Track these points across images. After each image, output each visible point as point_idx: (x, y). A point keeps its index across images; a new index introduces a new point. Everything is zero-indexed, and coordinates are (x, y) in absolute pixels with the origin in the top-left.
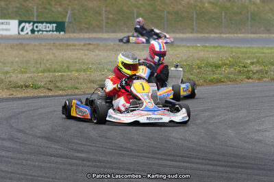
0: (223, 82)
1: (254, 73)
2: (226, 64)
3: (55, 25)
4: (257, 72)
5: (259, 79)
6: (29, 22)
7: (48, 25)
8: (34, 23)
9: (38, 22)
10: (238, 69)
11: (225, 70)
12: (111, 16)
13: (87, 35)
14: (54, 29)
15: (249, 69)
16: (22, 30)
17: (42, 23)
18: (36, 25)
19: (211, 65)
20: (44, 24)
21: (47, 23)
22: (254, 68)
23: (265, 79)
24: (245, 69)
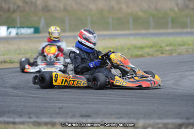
0: (144, 56)
1: (166, 51)
2: (147, 47)
4: (169, 50)
5: (170, 54)
6: (14, 27)
8: (18, 28)
9: (21, 27)
10: (156, 48)
11: (147, 50)
12: (72, 23)
14: (33, 32)
15: (163, 49)
16: (10, 33)
17: (23, 27)
18: (19, 30)
19: (137, 48)
21: (27, 28)
22: (167, 48)
23: (173, 54)
24: (161, 49)
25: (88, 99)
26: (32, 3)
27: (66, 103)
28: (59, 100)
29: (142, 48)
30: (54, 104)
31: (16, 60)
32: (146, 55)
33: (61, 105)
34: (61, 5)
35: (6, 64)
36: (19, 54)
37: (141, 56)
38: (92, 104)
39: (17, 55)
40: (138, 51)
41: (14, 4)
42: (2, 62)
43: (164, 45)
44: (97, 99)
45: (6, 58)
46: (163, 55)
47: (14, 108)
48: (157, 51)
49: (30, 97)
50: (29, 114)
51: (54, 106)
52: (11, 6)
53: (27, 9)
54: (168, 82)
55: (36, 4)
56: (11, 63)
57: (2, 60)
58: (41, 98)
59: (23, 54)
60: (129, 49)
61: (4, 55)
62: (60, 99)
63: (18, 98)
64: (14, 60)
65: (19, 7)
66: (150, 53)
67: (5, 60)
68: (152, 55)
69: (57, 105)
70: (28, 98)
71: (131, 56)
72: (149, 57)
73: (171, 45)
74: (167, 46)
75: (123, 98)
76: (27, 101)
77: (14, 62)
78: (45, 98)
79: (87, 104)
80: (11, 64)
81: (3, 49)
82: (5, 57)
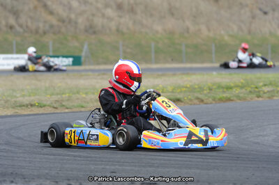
0: (232, 100)
1: (264, 93)
2: (237, 86)
3: (71, 59)
4: (268, 92)
5: (269, 98)
7: (65, 59)
9: (54, 57)
10: (249, 89)
11: (237, 91)
12: (128, 50)
13: (102, 67)
14: (71, 63)
15: (260, 89)
17: (58, 57)
19: (223, 88)
20: (60, 59)
21: (63, 57)
22: (266, 89)
23: (275, 98)
24: (257, 90)
25: (153, 159)
26: (70, 21)
27: (120, 166)
28: (109, 161)
29: (229, 88)
30: (103, 166)
31: (48, 103)
32: (235, 98)
33: (113, 167)
34: (113, 25)
35: (33, 108)
36: (52, 94)
37: (229, 100)
38: (158, 167)
39: (48, 96)
40: (224, 92)
41: (45, 22)
42: (27, 106)
43: (261, 84)
44: (164, 160)
45: (34, 99)
46: (260, 99)
47: (47, 171)
48: (250, 92)
49: (69, 155)
50: (69, 180)
51: (103, 168)
52: (41, 25)
53: (63, 30)
54: (266, 138)
55: (76, 23)
56: (41, 107)
57: (28, 103)
58: (84, 157)
59: (57, 94)
60: (210, 89)
61: (30, 96)
62: (111, 160)
63: (52, 157)
64: (45, 103)
65: (52, 26)
66: (241, 95)
67: (32, 103)
68: (244, 99)
69: (108, 167)
70: (67, 157)
71: (214, 100)
72: (239, 101)
73: (271, 84)
74: (265, 85)
75: (202, 160)
76: (65, 161)
77: (44, 106)
78: (91, 157)
79: (150, 166)
80: (40, 109)
81: (28, 87)
82: (32, 98)
